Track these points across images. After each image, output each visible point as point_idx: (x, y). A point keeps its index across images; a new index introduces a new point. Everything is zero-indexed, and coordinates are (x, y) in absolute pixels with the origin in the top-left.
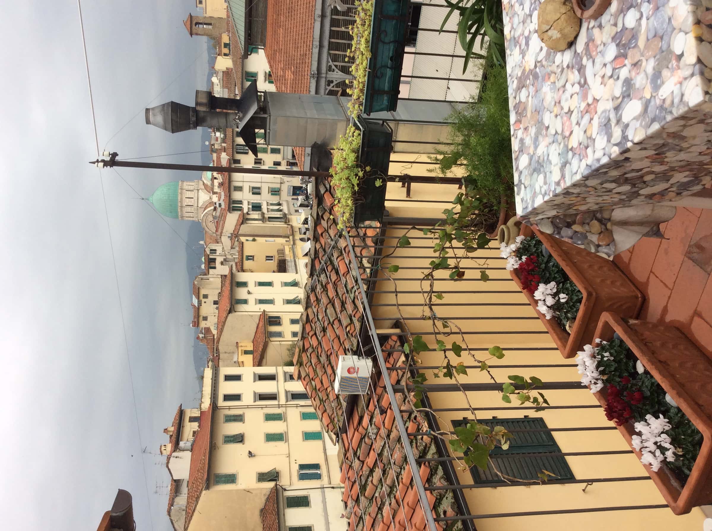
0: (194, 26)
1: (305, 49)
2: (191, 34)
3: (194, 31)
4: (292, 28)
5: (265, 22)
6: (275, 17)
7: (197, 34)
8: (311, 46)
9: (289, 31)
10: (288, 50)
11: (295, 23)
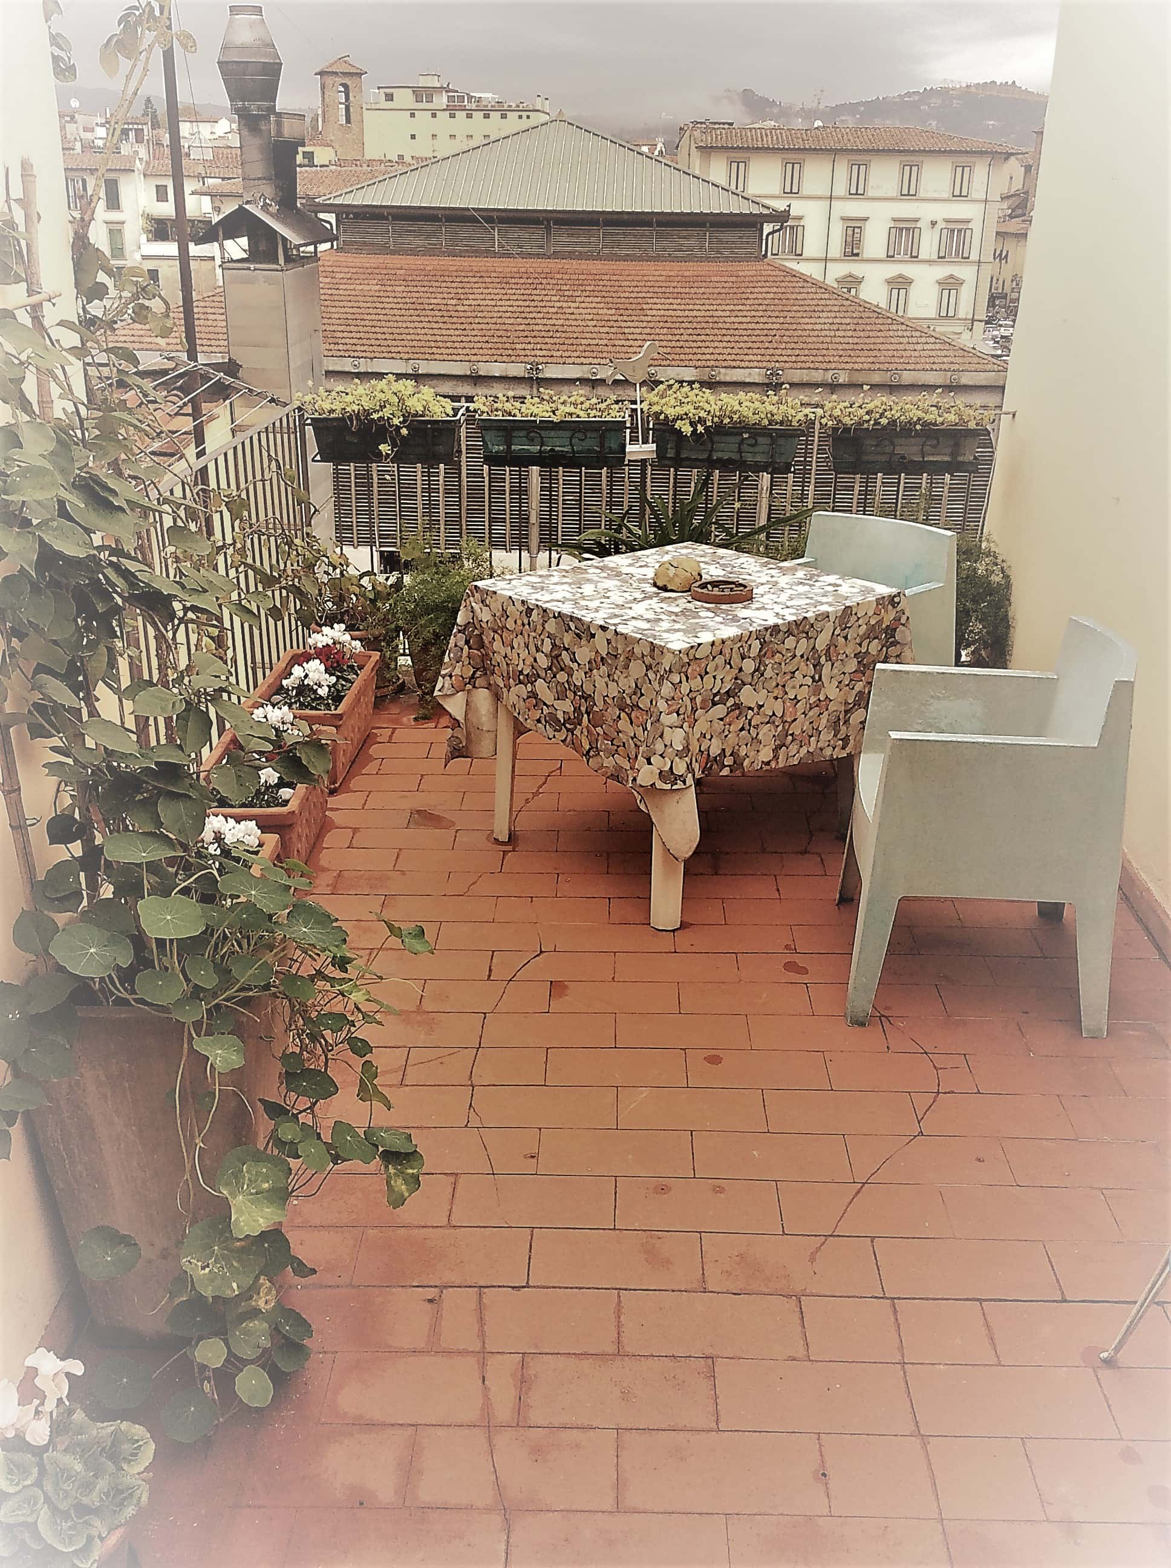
0: (339, 80)
1: (347, 341)
2: (321, 73)
3: (329, 80)
4: (384, 312)
5: (385, 250)
6: (398, 272)
7: (323, 87)
8: (356, 354)
9: (378, 305)
10: (337, 304)
11: (394, 319)
